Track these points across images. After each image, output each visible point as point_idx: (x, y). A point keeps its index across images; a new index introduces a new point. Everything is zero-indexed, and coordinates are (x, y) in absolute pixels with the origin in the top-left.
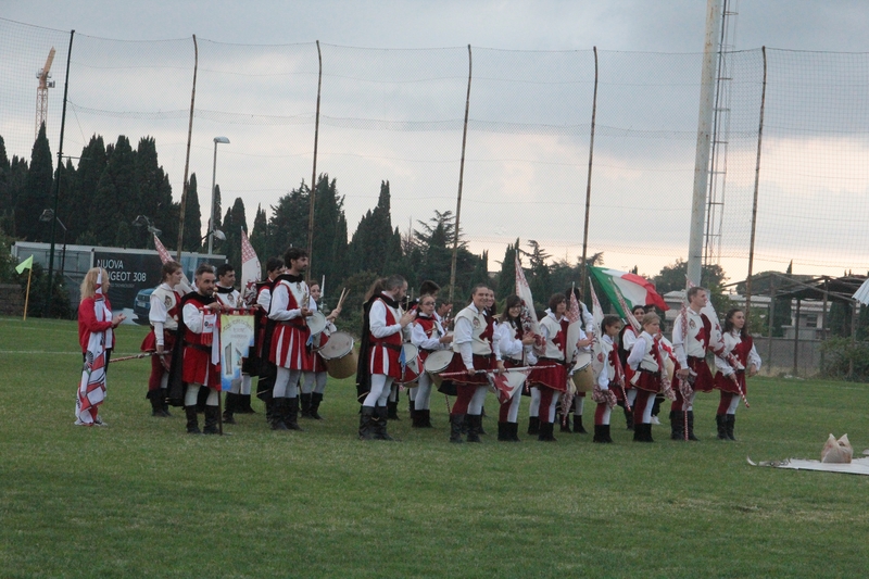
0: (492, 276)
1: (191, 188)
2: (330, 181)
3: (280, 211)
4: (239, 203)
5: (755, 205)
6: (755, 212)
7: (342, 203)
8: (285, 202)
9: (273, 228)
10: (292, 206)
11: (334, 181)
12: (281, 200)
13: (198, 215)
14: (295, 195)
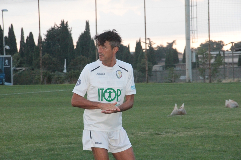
0: (132, 53)
1: (11, 30)
2: (65, 23)
3: (47, 36)
4: (31, 34)
5: (209, 17)
6: (209, 20)
7: (71, 30)
8: (49, 32)
9: (45, 42)
10: (52, 33)
11: (67, 23)
12: (48, 32)
13: (15, 40)
14: (53, 29)
